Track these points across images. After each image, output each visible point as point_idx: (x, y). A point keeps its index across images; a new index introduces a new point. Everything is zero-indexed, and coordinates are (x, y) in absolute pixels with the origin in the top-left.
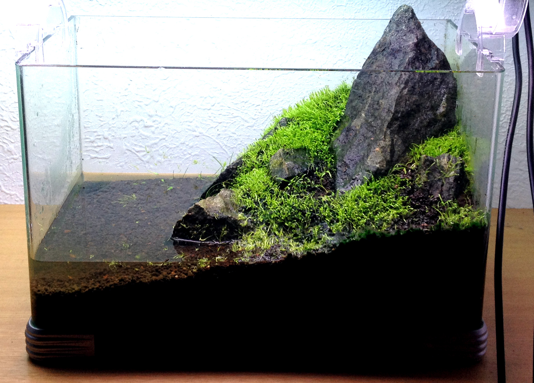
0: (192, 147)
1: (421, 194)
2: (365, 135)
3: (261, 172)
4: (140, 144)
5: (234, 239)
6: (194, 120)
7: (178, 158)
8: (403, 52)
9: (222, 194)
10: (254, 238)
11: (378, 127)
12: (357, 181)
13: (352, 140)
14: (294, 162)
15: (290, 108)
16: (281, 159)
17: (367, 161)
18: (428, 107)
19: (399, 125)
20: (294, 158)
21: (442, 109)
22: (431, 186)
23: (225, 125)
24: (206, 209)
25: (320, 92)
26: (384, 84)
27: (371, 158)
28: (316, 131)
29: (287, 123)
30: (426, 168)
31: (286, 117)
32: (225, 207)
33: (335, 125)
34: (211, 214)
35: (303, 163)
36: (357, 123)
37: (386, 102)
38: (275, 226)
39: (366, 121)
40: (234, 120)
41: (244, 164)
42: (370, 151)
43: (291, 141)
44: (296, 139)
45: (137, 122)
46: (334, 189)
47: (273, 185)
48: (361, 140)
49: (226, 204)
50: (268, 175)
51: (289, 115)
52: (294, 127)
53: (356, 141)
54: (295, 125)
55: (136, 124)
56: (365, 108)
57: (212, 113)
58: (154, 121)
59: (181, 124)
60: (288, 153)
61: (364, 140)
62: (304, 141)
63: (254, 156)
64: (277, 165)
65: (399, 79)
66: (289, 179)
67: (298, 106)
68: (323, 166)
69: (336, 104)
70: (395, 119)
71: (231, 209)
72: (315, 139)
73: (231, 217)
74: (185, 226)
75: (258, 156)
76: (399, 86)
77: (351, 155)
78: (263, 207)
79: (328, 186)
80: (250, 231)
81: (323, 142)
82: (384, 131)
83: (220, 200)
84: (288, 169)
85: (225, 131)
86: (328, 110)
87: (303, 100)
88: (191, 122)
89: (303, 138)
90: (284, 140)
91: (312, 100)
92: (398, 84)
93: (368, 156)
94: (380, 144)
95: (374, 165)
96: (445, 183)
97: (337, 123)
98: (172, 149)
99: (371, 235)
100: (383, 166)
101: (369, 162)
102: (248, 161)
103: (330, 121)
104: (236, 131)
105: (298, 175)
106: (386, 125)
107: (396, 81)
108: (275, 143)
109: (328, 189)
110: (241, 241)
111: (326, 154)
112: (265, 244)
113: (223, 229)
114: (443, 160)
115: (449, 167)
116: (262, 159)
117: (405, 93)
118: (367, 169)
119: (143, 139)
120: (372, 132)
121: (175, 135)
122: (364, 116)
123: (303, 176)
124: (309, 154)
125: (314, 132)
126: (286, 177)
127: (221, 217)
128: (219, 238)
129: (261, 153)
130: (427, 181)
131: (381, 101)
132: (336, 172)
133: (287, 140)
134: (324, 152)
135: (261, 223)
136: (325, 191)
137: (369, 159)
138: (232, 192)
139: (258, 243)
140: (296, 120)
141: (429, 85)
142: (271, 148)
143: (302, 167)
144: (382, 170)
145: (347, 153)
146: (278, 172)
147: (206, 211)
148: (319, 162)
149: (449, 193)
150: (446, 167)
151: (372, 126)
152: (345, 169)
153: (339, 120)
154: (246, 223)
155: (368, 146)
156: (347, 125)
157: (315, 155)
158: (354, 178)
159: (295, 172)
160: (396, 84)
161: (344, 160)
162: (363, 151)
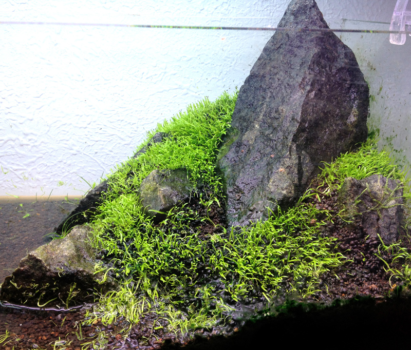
0: (70, 165)
1: (352, 234)
2: (262, 152)
3: (130, 200)
4: (18, 163)
5: (88, 303)
6: (70, 138)
7: (56, 175)
8: (305, 48)
9: (74, 235)
10: (117, 302)
11: (280, 140)
12: (257, 212)
13: (245, 157)
14: (172, 188)
15: (166, 123)
16: (155, 183)
17: (269, 186)
18: (337, 115)
19: (306, 137)
20: (171, 182)
21: (353, 119)
22: (364, 221)
23: (102, 143)
24: (46, 261)
25: (198, 104)
26: (283, 87)
27: (273, 182)
28: (197, 147)
29: (163, 139)
30: (354, 196)
31: (161, 131)
32: (75, 254)
33: (220, 139)
34: (52, 269)
35: (184, 188)
36: (249, 137)
37: (289, 108)
38: (147, 282)
39: (262, 133)
40: (111, 138)
41: (110, 188)
42: (272, 173)
43: (167, 159)
44: (173, 157)
45: (12, 140)
46: (225, 222)
47: (144, 219)
48: (256, 157)
49: (78, 249)
50: (138, 205)
51: (165, 130)
52: (171, 142)
53: (250, 159)
54: (171, 140)
55: (12, 143)
56: (258, 117)
57: (89, 132)
58: (30, 140)
59: (58, 142)
60: (163, 175)
61: (261, 158)
62: (183, 160)
63: (122, 179)
64: (149, 191)
65: (303, 80)
66: (166, 210)
67: (174, 120)
68: (208, 191)
69: (219, 116)
70: (301, 130)
71: (85, 256)
72: (196, 157)
73: (84, 271)
74: (15, 285)
75: (127, 179)
76: (304, 88)
77: (244, 178)
78: (129, 252)
79: (216, 218)
80: (110, 290)
81: (207, 160)
82: (289, 146)
83: (70, 244)
84: (164, 196)
85: (102, 149)
86: (210, 123)
87: (180, 113)
88: (67, 141)
89: (183, 156)
90: (159, 158)
91: (191, 113)
92: (302, 86)
93: (269, 178)
94: (286, 163)
95: (279, 191)
96: (381, 216)
97: (223, 136)
98: (51, 167)
99: (295, 307)
100: (290, 192)
101: (271, 186)
102: (115, 184)
103: (213, 135)
104: (113, 149)
105: (178, 204)
106: (291, 137)
107: (300, 82)
108: (148, 162)
109: (216, 221)
110: (98, 307)
111: (212, 176)
112: (132, 313)
113: (71, 290)
114: (375, 184)
115: (386, 194)
116: (132, 182)
117: (312, 97)
118: (270, 197)
119: (20, 157)
120: (272, 147)
121: (52, 154)
122: (258, 127)
123: (183, 206)
124: (190, 176)
125: (195, 149)
126: (161, 208)
127: (67, 272)
128: (65, 302)
129: (130, 174)
130: (359, 215)
131: (280, 108)
132: (226, 199)
133: (162, 159)
134: (209, 173)
135: (127, 277)
136: (213, 225)
137: (271, 183)
138: (89, 229)
139: (121, 310)
140: (173, 135)
141: (338, 88)
142: (143, 168)
143: (181, 193)
144: (290, 198)
145: (239, 175)
146: (151, 200)
147: (45, 265)
148: (203, 186)
149: (389, 231)
150: (381, 194)
151: (271, 140)
152: (239, 196)
153: (225, 134)
154: (105, 278)
155: (267, 165)
156: (236, 139)
157: (198, 177)
158: (252, 208)
159: (173, 201)
160: (300, 85)
161: (236, 183)
162: (261, 173)
